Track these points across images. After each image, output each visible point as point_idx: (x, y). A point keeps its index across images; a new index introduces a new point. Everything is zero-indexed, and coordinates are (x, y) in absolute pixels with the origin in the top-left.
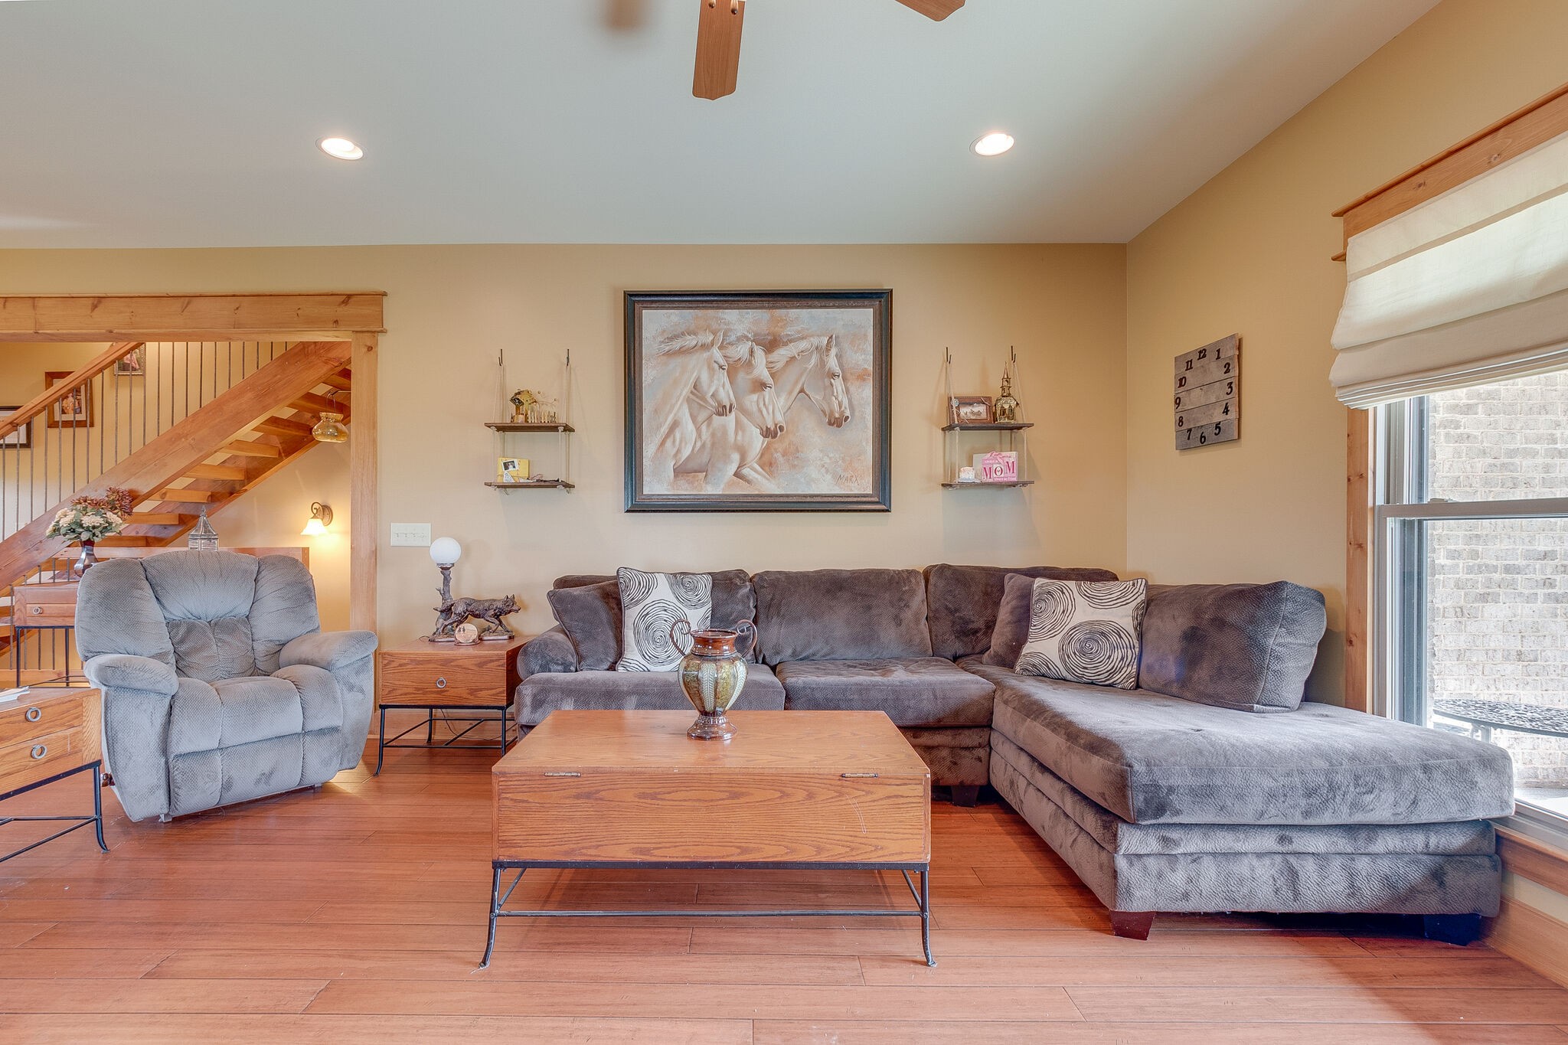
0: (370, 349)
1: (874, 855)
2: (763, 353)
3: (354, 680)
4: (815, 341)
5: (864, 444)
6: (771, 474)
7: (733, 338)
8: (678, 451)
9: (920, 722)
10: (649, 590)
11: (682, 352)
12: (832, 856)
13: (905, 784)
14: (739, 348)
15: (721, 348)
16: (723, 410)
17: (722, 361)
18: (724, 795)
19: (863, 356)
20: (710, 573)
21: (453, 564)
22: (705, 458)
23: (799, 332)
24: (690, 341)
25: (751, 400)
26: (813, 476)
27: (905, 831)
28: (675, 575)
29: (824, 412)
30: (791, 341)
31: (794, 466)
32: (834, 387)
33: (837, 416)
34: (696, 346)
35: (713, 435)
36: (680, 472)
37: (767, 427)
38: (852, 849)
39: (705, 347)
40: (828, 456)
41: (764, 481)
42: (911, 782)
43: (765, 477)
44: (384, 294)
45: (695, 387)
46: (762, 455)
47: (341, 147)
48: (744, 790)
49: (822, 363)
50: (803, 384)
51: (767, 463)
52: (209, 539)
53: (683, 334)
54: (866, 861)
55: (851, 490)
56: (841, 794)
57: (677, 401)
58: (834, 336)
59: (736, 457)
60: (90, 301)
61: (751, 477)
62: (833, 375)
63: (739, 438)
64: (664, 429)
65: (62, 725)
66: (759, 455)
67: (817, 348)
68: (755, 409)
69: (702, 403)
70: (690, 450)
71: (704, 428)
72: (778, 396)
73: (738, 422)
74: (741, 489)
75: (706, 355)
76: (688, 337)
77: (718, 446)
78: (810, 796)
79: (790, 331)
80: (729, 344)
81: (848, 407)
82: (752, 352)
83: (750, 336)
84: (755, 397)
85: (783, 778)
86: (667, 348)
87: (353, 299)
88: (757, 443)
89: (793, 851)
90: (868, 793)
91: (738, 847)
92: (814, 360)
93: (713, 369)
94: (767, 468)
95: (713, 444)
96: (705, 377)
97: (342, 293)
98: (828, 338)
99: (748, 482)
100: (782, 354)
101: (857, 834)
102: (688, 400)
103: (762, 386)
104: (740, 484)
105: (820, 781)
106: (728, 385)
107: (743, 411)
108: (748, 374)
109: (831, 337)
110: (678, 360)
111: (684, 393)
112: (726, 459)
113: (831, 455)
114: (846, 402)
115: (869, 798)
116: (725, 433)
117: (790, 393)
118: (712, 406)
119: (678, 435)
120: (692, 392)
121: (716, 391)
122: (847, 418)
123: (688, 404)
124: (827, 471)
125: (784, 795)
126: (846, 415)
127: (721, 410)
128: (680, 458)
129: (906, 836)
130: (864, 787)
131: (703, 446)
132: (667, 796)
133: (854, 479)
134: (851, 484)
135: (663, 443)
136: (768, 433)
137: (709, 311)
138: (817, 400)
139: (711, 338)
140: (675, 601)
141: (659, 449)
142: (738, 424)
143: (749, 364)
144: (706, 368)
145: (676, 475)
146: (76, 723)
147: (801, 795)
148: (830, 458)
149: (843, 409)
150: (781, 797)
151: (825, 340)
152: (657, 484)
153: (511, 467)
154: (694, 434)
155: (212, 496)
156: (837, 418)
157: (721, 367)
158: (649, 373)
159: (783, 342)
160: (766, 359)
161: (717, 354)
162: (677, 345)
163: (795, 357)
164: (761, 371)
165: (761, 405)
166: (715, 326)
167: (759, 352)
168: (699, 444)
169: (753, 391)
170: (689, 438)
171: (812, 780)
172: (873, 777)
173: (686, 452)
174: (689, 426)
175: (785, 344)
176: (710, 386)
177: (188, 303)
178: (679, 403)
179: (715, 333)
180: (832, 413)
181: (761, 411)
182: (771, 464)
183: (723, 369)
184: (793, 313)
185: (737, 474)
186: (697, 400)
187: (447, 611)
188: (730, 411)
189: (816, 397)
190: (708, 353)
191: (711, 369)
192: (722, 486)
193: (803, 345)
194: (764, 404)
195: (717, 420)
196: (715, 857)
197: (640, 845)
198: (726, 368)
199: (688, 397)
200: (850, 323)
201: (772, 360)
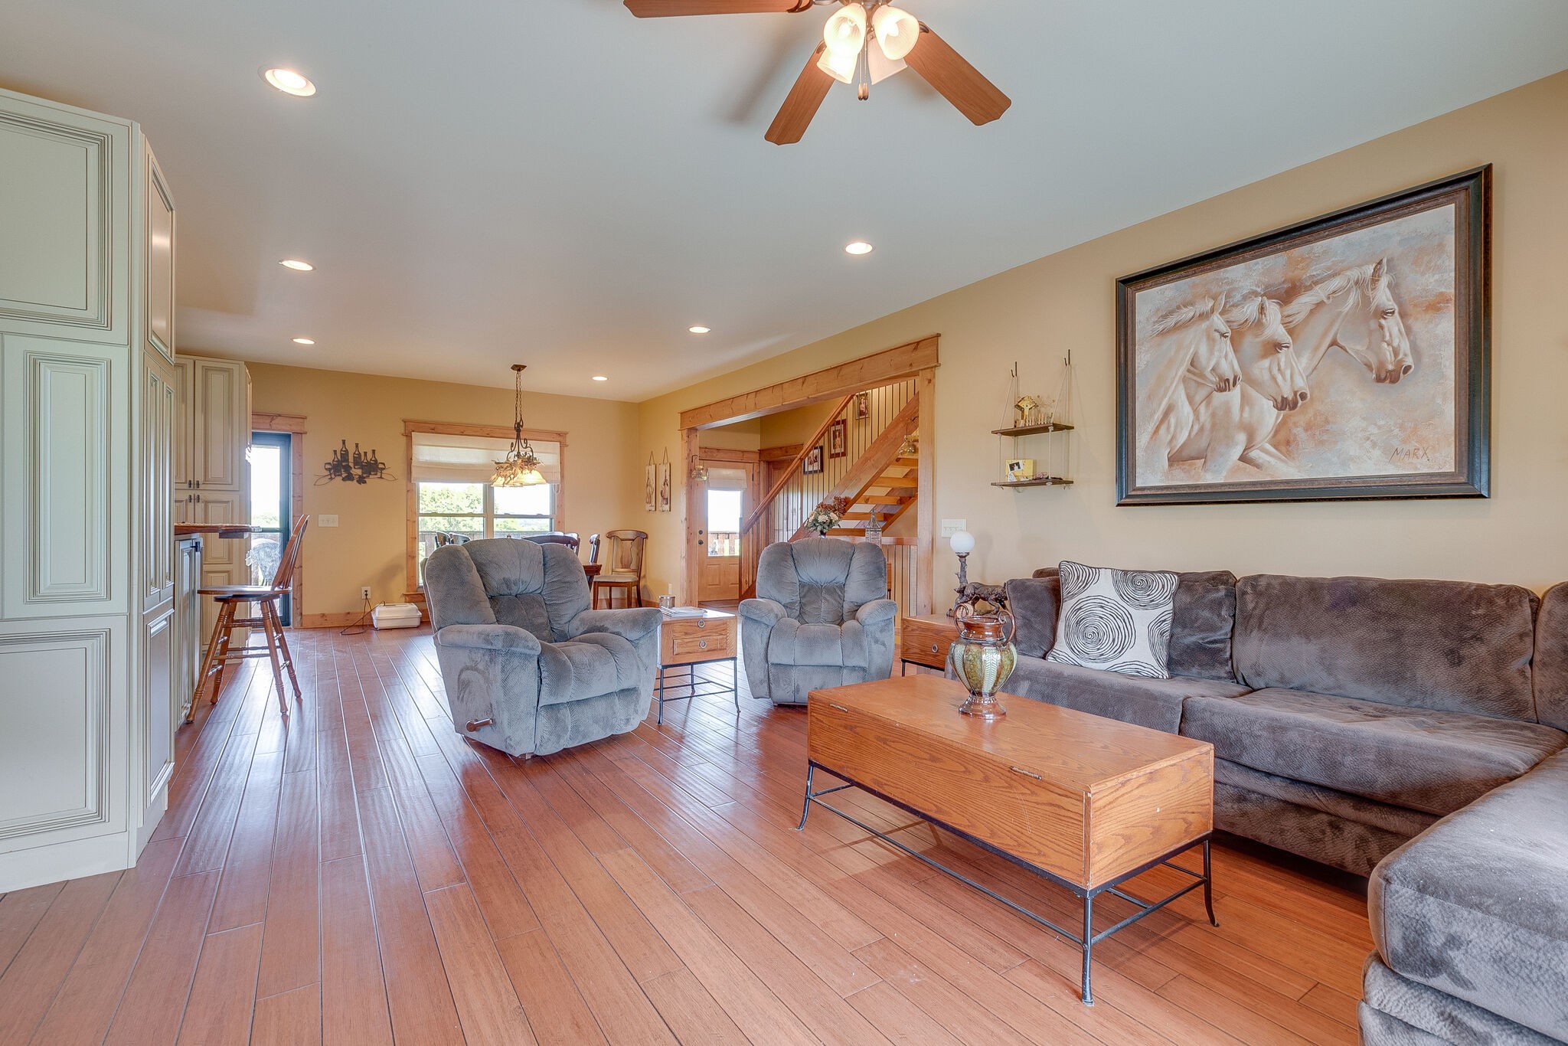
0: (930, 381)
1: (1034, 858)
2: (1276, 308)
3: (878, 635)
4: (1354, 274)
5: (1439, 401)
6: (1288, 454)
7: (1238, 297)
8: (1173, 438)
9: (1361, 790)
10: (1087, 584)
11: (1178, 327)
12: (1003, 844)
13: (1066, 796)
14: (1246, 308)
15: (1221, 314)
16: (1225, 385)
17: (1224, 328)
18: (927, 756)
19: (1437, 277)
20: (1177, 574)
21: (968, 554)
22: (1204, 443)
23: (1329, 268)
24: (1187, 313)
25: (1262, 368)
26: (1351, 453)
27: (1066, 846)
28: (1125, 572)
29: (1369, 366)
30: (1316, 283)
31: (1322, 442)
32: (1386, 329)
33: (1390, 367)
34: (1193, 317)
35: (1213, 415)
36: (1175, 460)
37: (1283, 397)
38: (1019, 845)
39: (1204, 316)
40: (1375, 424)
41: (1280, 465)
42: (1072, 795)
43: (1280, 459)
44: (938, 335)
45: (1192, 364)
46: (1277, 432)
47: (858, 248)
48: (940, 756)
49: (1366, 300)
50: (1336, 334)
51: (1283, 441)
52: (876, 531)
53: (1179, 308)
54: (1031, 863)
55: (1416, 469)
56: (1011, 787)
57: (1172, 383)
58: (1385, 261)
59: (1241, 438)
60: (801, 380)
61: (1260, 461)
62: (1384, 313)
63: (1246, 415)
64: (1158, 415)
65: (716, 632)
66: (1273, 433)
67: (1357, 283)
68: (1266, 376)
69: (1199, 380)
70: (1187, 434)
71: (1202, 409)
72: (1298, 357)
73: (1244, 397)
74: (1248, 476)
75: (1204, 325)
76: (1185, 310)
77: (1219, 428)
78: (986, 779)
79: (1315, 270)
80: (1233, 306)
81: (1408, 352)
82: (1262, 309)
83: (1259, 290)
84: (1266, 363)
85: (966, 755)
86: (1161, 328)
87: (921, 344)
88: (1269, 417)
89: (973, 826)
90: (1033, 793)
91: (936, 806)
92: (1352, 299)
93: (1214, 340)
94: (1283, 448)
95: (1214, 425)
96: (1203, 350)
97: (912, 342)
98: (1374, 265)
99: (1258, 466)
100: (1303, 303)
101: (1023, 831)
102: (1184, 380)
103: (1276, 347)
104: (1247, 470)
105: (994, 767)
106: (1231, 355)
107: (1252, 382)
108: (1257, 336)
109: (1380, 263)
110: (1174, 337)
111: (1180, 373)
112: (1229, 441)
113: (1382, 423)
114: (1405, 346)
115: (1034, 798)
116: (1228, 411)
117: (1316, 349)
118: (1212, 382)
119: (1172, 420)
120: (1189, 371)
121: (1217, 364)
122: (1408, 368)
123: (1184, 384)
124: (1374, 445)
125: (967, 771)
126: (1406, 364)
127: (1222, 385)
128: (1175, 446)
129: (1063, 850)
130: (1029, 786)
131: (1202, 429)
132: (892, 744)
133: (1421, 453)
134: (1415, 460)
135: (1158, 428)
136: (1283, 404)
137: (1209, 274)
138: (1357, 352)
139: (1210, 305)
140: (1118, 599)
141: (1152, 438)
142: (1245, 399)
143: (1259, 324)
144: (1204, 340)
145: (1170, 465)
146: (723, 633)
147: (979, 776)
148: (1379, 427)
149: (1400, 357)
150: (964, 772)
151: (1370, 269)
152: (1150, 475)
153: (1016, 467)
154: (1191, 417)
155: (900, 500)
156: (1390, 372)
157: (1223, 335)
158: (1143, 358)
159: (1306, 287)
160: (1281, 313)
161: (1218, 321)
162: (1171, 321)
163: (1322, 302)
164: (1275, 326)
165: (1275, 371)
166: (1215, 290)
167: (1273, 309)
168: (1196, 428)
169: (1264, 356)
170: (1185, 422)
171: (988, 765)
172: (1036, 778)
173: (1182, 438)
174: (1185, 409)
175: (1309, 288)
176: (1209, 359)
177: (841, 370)
178: (1174, 385)
179: (1215, 298)
180: (1381, 364)
181: (1274, 379)
182: (1288, 443)
183: (1226, 337)
184: (1319, 246)
185: (1243, 458)
186: (1195, 378)
187: (961, 591)
188: (1234, 384)
189: (1357, 347)
190: (1207, 323)
191: (1211, 340)
192: (1224, 474)
193: (1336, 283)
194: (1279, 370)
195: (1219, 398)
196: (921, 808)
197: (878, 778)
198: (1229, 335)
199: (1185, 376)
200: (1413, 235)
201: (1290, 313)
